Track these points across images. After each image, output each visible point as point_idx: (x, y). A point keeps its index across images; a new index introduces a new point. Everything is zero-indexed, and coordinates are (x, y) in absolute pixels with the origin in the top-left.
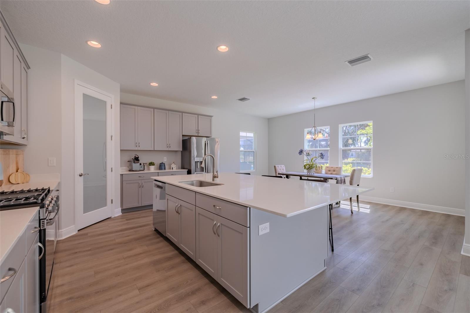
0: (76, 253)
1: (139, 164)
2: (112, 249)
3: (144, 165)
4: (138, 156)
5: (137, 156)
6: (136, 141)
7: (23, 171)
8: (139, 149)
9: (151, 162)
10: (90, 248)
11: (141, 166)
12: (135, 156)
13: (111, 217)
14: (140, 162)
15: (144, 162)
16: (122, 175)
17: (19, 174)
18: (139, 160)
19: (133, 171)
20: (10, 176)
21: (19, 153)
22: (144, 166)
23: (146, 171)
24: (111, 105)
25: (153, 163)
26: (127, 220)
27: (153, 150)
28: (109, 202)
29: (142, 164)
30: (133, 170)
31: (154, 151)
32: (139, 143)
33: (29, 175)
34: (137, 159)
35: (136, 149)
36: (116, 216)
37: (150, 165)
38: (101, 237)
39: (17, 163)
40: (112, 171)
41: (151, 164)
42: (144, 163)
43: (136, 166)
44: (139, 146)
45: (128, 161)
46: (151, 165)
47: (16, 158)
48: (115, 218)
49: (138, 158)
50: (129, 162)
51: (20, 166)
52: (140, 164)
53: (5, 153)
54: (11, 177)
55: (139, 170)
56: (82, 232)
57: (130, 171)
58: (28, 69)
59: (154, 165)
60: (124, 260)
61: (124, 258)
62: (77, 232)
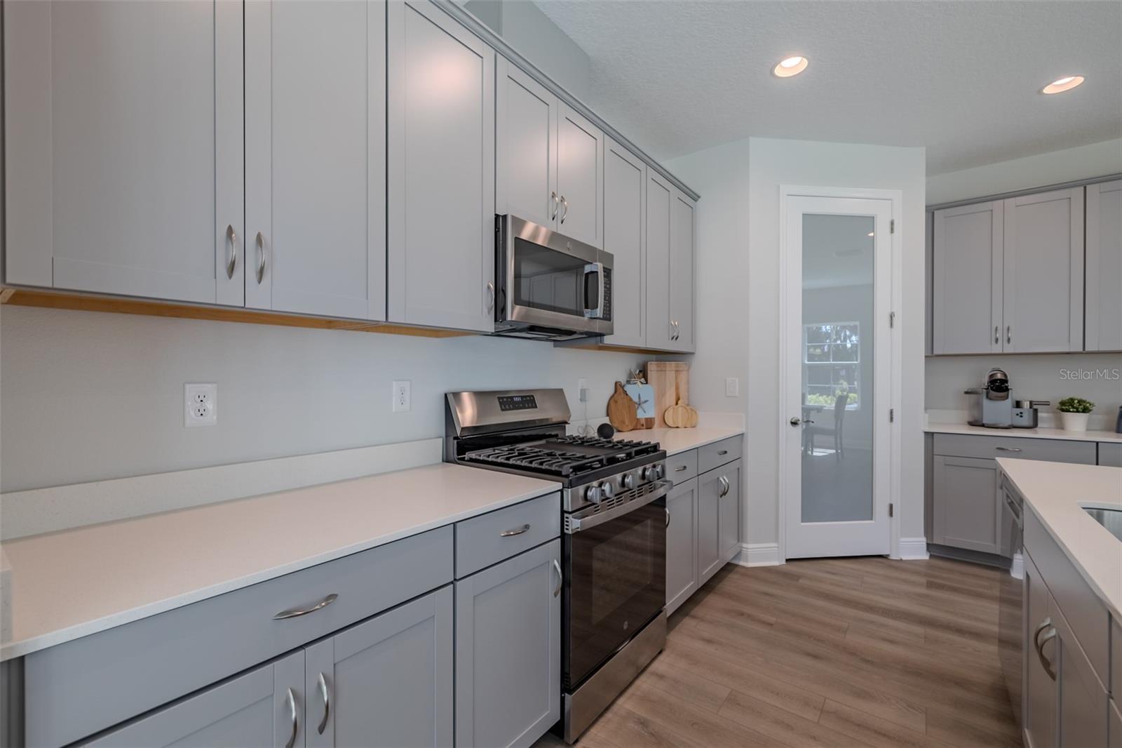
0: (742, 614)
1: (1008, 403)
2: (816, 657)
3: (1035, 407)
4: (1006, 376)
5: (999, 376)
6: (997, 322)
7: (687, 403)
8: (1005, 352)
9: (1072, 400)
10: (772, 619)
11: (1018, 410)
12: (991, 376)
13: (888, 555)
14: (1015, 394)
15: (1037, 397)
16: (929, 435)
17: (680, 409)
18: (1007, 389)
19: (983, 426)
20: (665, 411)
21: (681, 369)
22: (1036, 411)
23: (1040, 433)
24: (892, 223)
25: (1080, 402)
26: (930, 585)
27: (1081, 350)
28: (880, 508)
29: (1026, 405)
30: (984, 422)
31: (1084, 353)
32: (1008, 329)
33: (695, 412)
34: (998, 386)
35: (993, 352)
36: (904, 558)
37: (1063, 410)
38: (821, 603)
39: (677, 388)
40: (892, 419)
41: (1071, 406)
42: (1034, 399)
43: (997, 410)
44: (1009, 340)
45: (966, 390)
46: (1068, 411)
47: (676, 378)
48: (901, 565)
49: (1006, 381)
50: (968, 395)
51: (683, 394)
52: (1018, 404)
53: (659, 369)
54: (666, 414)
55: (1006, 425)
56: (794, 568)
57: (972, 424)
58: (696, 201)
59: (1085, 410)
60: (819, 713)
61: (822, 711)
62: (784, 562)
